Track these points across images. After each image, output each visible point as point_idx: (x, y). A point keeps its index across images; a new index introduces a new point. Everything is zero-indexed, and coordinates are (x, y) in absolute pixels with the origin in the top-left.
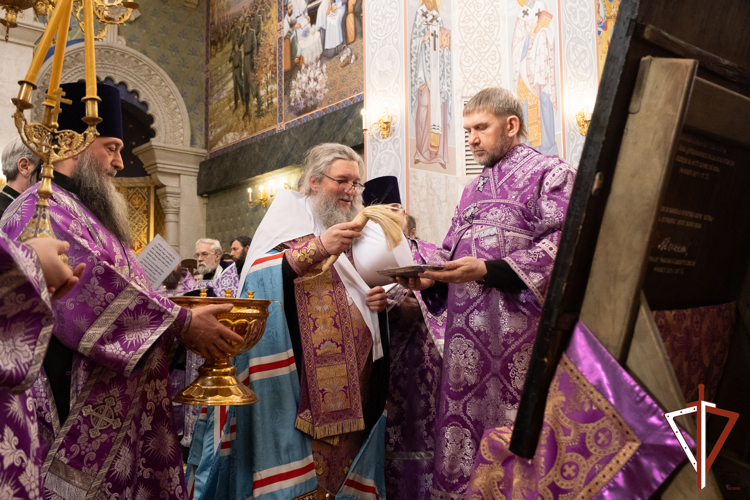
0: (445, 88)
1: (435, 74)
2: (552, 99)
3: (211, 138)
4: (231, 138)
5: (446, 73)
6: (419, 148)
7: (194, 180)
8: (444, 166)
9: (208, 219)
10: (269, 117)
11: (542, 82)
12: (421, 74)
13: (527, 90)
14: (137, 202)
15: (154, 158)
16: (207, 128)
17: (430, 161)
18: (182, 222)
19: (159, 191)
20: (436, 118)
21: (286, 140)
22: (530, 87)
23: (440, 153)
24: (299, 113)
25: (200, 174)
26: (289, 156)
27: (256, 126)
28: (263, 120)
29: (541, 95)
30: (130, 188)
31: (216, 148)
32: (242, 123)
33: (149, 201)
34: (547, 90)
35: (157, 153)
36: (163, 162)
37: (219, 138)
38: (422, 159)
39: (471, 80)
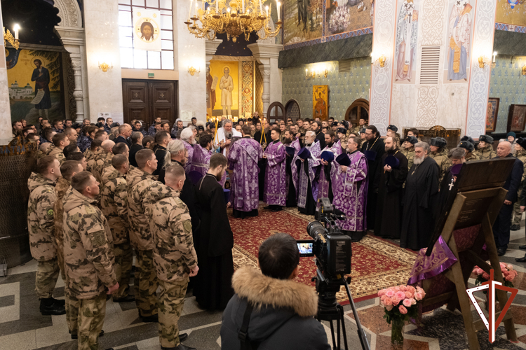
0: (413, 41)
1: (409, 34)
2: (467, 51)
3: (285, 38)
4: (296, 40)
5: (414, 34)
6: (398, 74)
7: (277, 60)
8: (409, 80)
9: (283, 80)
10: (317, 32)
11: (463, 41)
12: (402, 37)
13: (455, 44)
14: (247, 69)
15: (258, 50)
16: (283, 32)
17: (403, 79)
18: (271, 82)
19: (260, 67)
20: (408, 58)
21: (327, 47)
22: (456, 42)
23: (408, 74)
24: (334, 33)
25: (279, 57)
26: (328, 56)
27: (310, 36)
28: (314, 33)
29: (462, 47)
30: (243, 62)
31: (288, 44)
32: (302, 33)
33: (253, 68)
34: (465, 45)
35: (260, 48)
36: (262, 52)
37: (290, 39)
38: (399, 79)
39: (427, 36)
